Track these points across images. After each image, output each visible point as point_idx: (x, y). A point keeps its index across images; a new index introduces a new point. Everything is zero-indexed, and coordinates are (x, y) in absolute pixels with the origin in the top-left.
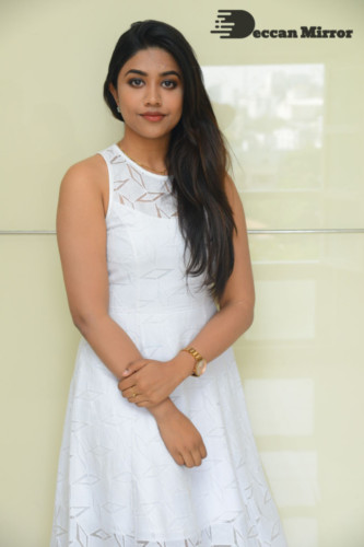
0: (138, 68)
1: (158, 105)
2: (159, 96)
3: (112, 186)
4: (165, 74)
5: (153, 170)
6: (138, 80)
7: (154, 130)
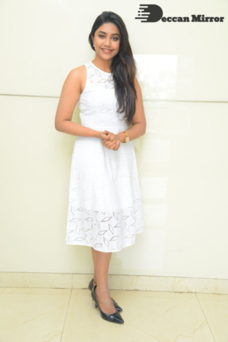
0: (104, 31)
1: (109, 47)
2: (110, 43)
3: (88, 76)
4: (114, 34)
5: (105, 71)
6: (103, 36)
7: (107, 57)
